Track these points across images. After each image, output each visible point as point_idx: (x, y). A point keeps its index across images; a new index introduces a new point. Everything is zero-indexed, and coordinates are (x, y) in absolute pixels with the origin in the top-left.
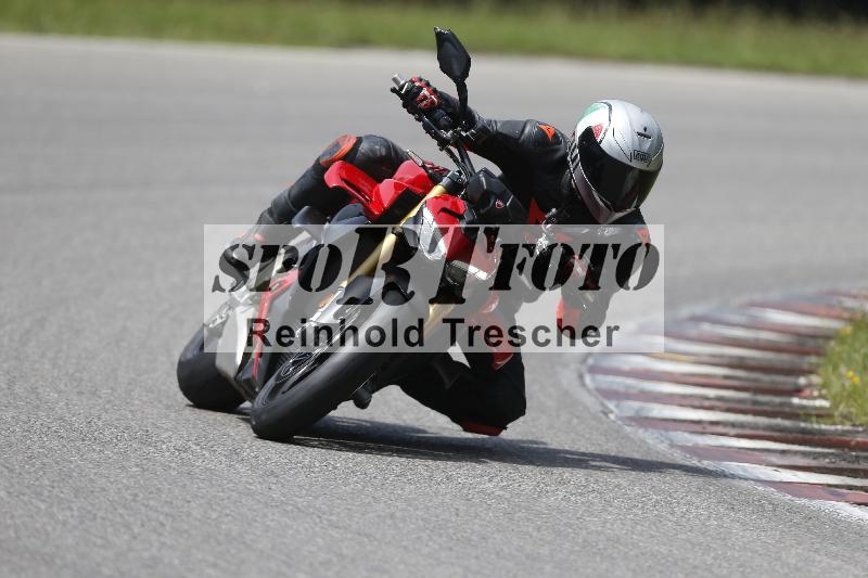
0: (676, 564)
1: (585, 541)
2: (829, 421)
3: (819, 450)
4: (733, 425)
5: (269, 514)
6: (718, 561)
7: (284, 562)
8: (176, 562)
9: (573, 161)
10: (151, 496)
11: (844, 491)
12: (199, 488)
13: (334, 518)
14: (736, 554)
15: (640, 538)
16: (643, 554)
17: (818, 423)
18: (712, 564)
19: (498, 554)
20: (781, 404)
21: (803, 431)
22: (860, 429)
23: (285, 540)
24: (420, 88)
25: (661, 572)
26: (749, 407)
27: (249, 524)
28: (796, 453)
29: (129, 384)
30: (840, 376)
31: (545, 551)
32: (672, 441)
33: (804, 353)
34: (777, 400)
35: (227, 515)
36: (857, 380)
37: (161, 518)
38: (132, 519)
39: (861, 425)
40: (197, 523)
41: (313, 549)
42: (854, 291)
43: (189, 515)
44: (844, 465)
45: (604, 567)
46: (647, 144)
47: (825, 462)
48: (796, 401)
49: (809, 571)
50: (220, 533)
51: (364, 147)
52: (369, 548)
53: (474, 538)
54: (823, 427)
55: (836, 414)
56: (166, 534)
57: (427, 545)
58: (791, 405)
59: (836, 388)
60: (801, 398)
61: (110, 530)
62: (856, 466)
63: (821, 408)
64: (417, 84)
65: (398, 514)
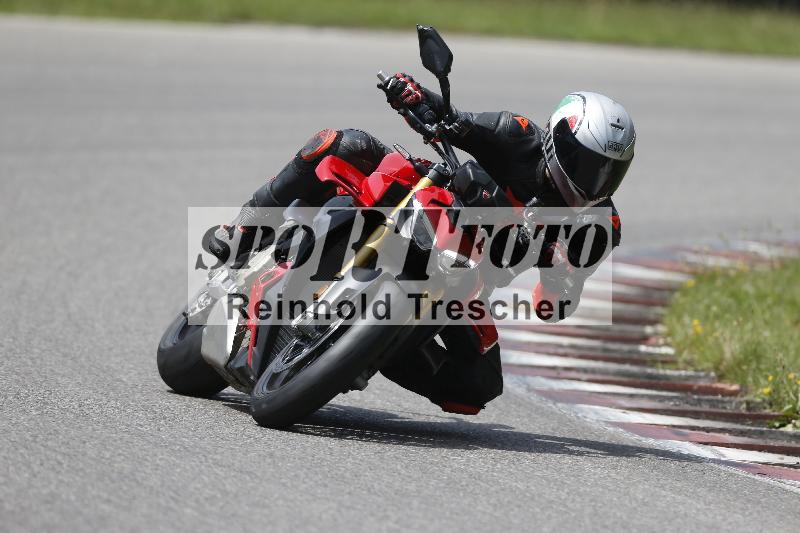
0: (532, 499)
1: (449, 478)
2: (674, 366)
3: (664, 393)
4: (585, 370)
5: (159, 453)
6: (571, 496)
7: (172, 498)
8: (73, 498)
9: (548, 151)
10: (50, 436)
11: (687, 431)
12: (94, 430)
13: (218, 457)
14: (588, 490)
15: (500, 475)
16: (503, 490)
17: (663, 368)
18: (566, 499)
19: (369, 490)
20: (630, 352)
21: (650, 376)
22: (702, 374)
23: (174, 478)
24: (405, 84)
25: (519, 506)
26: (600, 354)
27: (140, 463)
28: (643, 396)
29: (29, 333)
30: (683, 326)
31: (412, 487)
32: (528, 385)
33: (650, 304)
34: (626, 347)
35: (120, 455)
36: (699, 329)
37: (59, 457)
38: (32, 459)
39: (703, 370)
40: (92, 462)
41: (199, 486)
42: (696, 247)
43: (84, 454)
44: (688, 407)
45: (466, 502)
46: (620, 135)
47: (670, 405)
48: (643, 348)
49: (655, 506)
50: (113, 471)
51: (345, 140)
52: (251, 484)
53: (347, 475)
54: (669, 372)
55: (680, 360)
56: (63, 471)
57: (304, 483)
58: (639, 352)
59: (679, 338)
60: (648, 345)
61: (11, 468)
62: (698, 408)
63: (666, 355)
64: (402, 80)
65: (278, 454)
